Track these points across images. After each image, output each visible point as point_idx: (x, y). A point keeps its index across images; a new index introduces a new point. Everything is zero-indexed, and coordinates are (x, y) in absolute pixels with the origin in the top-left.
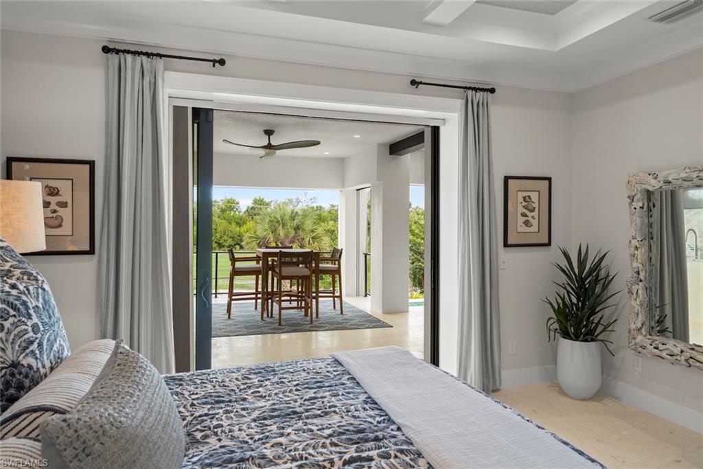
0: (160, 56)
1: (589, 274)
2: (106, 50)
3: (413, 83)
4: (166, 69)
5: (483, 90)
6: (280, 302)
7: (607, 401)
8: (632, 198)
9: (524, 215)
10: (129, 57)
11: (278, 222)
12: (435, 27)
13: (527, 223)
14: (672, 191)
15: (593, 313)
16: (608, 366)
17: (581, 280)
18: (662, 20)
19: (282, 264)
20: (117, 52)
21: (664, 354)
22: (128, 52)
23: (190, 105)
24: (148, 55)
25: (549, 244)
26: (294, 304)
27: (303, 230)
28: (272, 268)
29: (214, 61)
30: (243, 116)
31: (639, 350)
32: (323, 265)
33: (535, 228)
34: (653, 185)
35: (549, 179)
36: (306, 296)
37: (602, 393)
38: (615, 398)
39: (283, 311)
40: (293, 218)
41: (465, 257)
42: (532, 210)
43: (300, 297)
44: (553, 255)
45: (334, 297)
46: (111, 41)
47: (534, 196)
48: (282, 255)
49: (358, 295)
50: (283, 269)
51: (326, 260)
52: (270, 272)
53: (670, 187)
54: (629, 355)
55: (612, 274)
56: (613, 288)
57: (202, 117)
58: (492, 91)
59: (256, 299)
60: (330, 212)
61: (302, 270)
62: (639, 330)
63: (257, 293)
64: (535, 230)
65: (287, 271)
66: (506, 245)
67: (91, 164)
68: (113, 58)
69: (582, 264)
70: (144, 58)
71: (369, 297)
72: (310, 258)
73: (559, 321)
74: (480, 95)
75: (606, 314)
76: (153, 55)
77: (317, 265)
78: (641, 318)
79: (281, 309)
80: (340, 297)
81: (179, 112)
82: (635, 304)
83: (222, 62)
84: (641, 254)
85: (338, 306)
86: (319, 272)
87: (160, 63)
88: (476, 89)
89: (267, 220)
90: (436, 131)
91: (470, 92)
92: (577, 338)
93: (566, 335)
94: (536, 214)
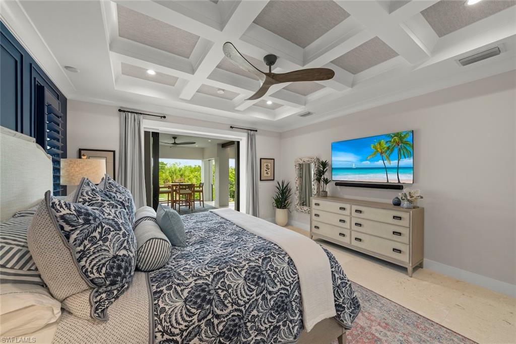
0: (141, 114)
1: (284, 189)
2: (120, 110)
3: (231, 127)
4: (143, 118)
5: (253, 131)
6: (179, 204)
7: (289, 227)
8: (296, 166)
9: (266, 171)
10: (129, 114)
11: (173, 173)
12: (238, 111)
13: (267, 173)
14: (309, 164)
15: (286, 200)
16: (290, 217)
17: (283, 191)
18: (302, 116)
19: (180, 189)
20: (124, 111)
21: (303, 211)
22: (129, 112)
23: (151, 131)
24: (136, 113)
25: (274, 180)
26: (184, 204)
27: (185, 176)
28: (175, 191)
29: (161, 117)
30: (167, 135)
31: (297, 210)
32: (196, 189)
33: (269, 175)
34: (301, 162)
35: (274, 159)
36: (189, 201)
37: (287, 225)
38: (292, 225)
39: (181, 207)
40: (180, 171)
41: (248, 184)
42: (269, 169)
43: (186, 201)
44: (274, 183)
45: (200, 201)
46: (121, 107)
47: (269, 165)
48: (180, 185)
49: (209, 201)
50: (181, 191)
51: (197, 187)
52: (174, 193)
53: (308, 162)
54: (295, 212)
55: (291, 188)
56: (291, 192)
57: (156, 135)
58: (256, 131)
59: (168, 203)
60: (194, 168)
61: (188, 191)
62: (297, 204)
63: (168, 200)
64: (270, 175)
65: (182, 191)
66: (261, 180)
67: (114, 152)
68: (123, 114)
69: (283, 186)
70: (135, 114)
71: (214, 201)
72: (191, 186)
73: (276, 204)
74: (252, 132)
75: (289, 200)
76: (138, 113)
77: (194, 189)
78: (298, 201)
79: (180, 206)
80: (203, 201)
81: (147, 133)
82: (296, 197)
83: (165, 117)
84: (298, 182)
85: (202, 205)
86: (194, 191)
87: (142, 116)
88: (251, 130)
89: (168, 172)
90: (238, 142)
91: (249, 131)
92: (281, 208)
93: (278, 207)
94: (269, 170)
